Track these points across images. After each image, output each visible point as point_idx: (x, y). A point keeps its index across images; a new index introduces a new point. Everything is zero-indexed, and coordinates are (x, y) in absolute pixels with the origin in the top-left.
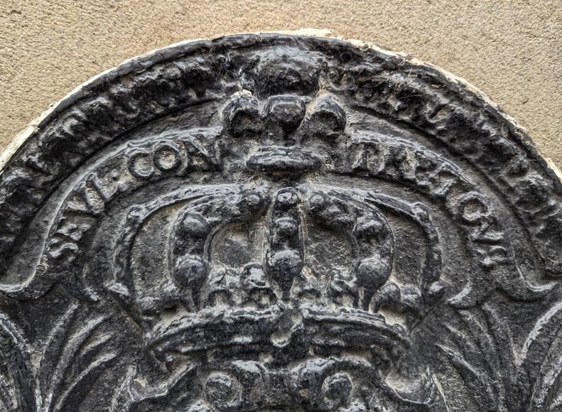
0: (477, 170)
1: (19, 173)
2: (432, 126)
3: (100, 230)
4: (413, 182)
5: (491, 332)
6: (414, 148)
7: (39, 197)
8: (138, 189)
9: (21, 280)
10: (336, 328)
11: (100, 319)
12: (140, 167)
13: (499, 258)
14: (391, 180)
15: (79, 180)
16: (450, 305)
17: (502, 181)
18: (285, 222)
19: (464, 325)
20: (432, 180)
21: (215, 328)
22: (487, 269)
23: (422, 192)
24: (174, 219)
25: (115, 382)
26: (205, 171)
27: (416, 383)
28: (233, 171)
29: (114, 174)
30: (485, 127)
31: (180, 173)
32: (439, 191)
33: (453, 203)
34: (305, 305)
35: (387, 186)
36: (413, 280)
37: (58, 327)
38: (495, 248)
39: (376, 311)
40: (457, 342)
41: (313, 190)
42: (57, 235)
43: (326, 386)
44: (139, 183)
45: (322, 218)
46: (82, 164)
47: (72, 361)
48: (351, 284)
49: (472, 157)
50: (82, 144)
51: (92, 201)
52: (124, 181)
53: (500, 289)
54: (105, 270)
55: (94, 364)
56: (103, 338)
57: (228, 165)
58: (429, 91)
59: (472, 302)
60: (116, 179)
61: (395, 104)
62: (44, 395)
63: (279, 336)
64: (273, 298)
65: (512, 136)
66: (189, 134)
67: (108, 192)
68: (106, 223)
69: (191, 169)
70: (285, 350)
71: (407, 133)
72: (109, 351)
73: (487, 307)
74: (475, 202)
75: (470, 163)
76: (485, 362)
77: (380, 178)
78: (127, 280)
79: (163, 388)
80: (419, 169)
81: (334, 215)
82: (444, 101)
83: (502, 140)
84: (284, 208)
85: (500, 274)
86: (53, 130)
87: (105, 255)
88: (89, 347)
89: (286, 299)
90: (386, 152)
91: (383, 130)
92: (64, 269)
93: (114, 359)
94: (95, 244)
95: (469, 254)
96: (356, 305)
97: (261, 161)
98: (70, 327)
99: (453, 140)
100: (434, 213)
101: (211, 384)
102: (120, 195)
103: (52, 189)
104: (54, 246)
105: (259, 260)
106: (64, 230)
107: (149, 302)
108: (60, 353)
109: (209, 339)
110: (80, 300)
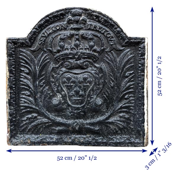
0: (109, 28)
1: (35, 30)
2: (101, 21)
4: (98, 30)
5: (113, 56)
6: (98, 25)
7: (37, 34)
8: (53, 32)
9: (34, 48)
10: (86, 54)
11: (47, 54)
12: (53, 29)
13: (114, 43)
14: (95, 30)
15: (44, 31)
16: (106, 51)
17: (113, 30)
18: (77, 37)
19: (108, 55)
20: (101, 30)
21: (66, 54)
22: (112, 45)
23: (100, 32)
24: (59, 37)
25: (49, 65)
26: (64, 29)
27: (100, 65)
30: (109, 21)
31: (60, 30)
32: (103, 32)
33: (105, 34)
34: (80, 51)
35: (94, 31)
36: (99, 47)
37: (40, 56)
38: (112, 41)
39: (92, 51)
40: (107, 58)
41: (81, 32)
42: (40, 40)
43: (84, 64)
45: (83, 36)
46: (44, 28)
47: (42, 61)
48: (88, 47)
49: (108, 26)
50: (44, 25)
51: (46, 34)
52: (51, 31)
53: (114, 49)
54: (48, 46)
55: (46, 62)
56: (47, 57)
57: (68, 28)
58: (100, 15)
59: (109, 51)
60: (49, 31)
61: (95, 18)
62: (38, 67)
63: (76, 56)
64: (75, 49)
65: (114, 22)
66: (61, 23)
67: (48, 33)
68: (48, 38)
69: (62, 29)
70: (77, 58)
71: (97, 22)
73: (112, 52)
74: (109, 34)
75: (108, 27)
76: (112, 61)
77: (93, 30)
78: (51, 47)
79: (57, 66)
80: (99, 28)
81: (85, 36)
82: (103, 17)
83: (112, 23)
84: (77, 35)
85: (114, 46)
86: (40, 23)
87: (48, 43)
88: (45, 59)
89: (77, 50)
90: (94, 26)
91: (93, 22)
92: (41, 46)
93: (49, 61)
94: (46, 42)
95: (108, 42)
96: (89, 50)
97: (73, 27)
98: (42, 56)
99: (105, 23)
100: (102, 36)
101: (65, 64)
102: (50, 34)
103: (39, 33)
104: (40, 42)
105: (73, 44)
106: (41, 39)
107: (55, 51)
108: (40, 60)
109: (65, 56)
110: (44, 51)
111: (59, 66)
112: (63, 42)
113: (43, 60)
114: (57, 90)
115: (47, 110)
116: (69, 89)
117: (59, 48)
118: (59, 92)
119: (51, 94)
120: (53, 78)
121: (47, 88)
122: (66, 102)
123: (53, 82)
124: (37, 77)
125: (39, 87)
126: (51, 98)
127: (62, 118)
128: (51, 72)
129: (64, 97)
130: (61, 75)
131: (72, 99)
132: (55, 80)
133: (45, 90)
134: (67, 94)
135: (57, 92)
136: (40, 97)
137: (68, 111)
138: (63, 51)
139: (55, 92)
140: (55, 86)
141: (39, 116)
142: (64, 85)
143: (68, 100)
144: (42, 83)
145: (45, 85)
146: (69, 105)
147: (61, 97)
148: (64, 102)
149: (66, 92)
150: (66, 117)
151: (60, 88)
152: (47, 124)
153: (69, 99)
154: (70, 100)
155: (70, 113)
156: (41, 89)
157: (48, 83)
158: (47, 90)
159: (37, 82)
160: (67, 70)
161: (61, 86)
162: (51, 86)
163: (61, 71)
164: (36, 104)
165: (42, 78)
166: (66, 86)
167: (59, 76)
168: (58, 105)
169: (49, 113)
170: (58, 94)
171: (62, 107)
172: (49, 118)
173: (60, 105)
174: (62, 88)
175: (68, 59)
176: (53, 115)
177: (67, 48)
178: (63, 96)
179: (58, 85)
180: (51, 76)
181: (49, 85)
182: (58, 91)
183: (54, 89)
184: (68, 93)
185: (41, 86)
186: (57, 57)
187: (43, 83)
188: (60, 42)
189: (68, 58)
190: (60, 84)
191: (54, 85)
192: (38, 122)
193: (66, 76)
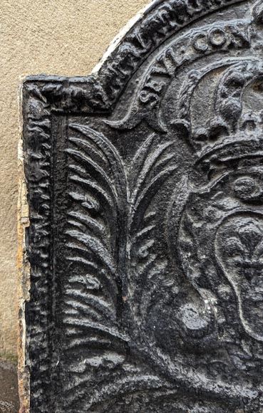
1: (127, 47)
3: (170, 87)
7: (135, 64)
8: (196, 60)
9: (120, 118)
11: (168, 144)
12: (200, 44)
15: (161, 53)
21: (247, 144)
24: (220, 78)
25: (173, 185)
26: (239, 48)
28: (256, 48)
29: (183, 48)
31: (224, 48)
42: (145, 88)
44: (198, 56)
46: (162, 44)
47: (151, 169)
50: (165, 29)
51: (168, 66)
52: (189, 54)
54: (172, 113)
55: (163, 172)
56: (169, 156)
57: (253, 45)
60: (183, 52)
62: (131, 191)
66: (234, 22)
67: (179, 60)
68: (174, 83)
69: (232, 46)
72: (171, 165)
78: (187, 117)
79: (204, 189)
86: (150, 17)
87: (172, 103)
88: (161, 162)
92: (148, 110)
93: (175, 169)
94: (166, 96)
98: (150, 149)
102: (186, 63)
103: (142, 60)
104: (144, 95)
106: (150, 85)
107: (202, 131)
108: (143, 164)
109: (242, 151)
110: (156, 131)
111: (214, 190)
112: (237, 95)
113: (154, 164)
114: (199, 279)
115: (157, 345)
116: (249, 278)
117: (219, 120)
118: (208, 287)
119: (176, 290)
120: (190, 234)
121: (162, 266)
122: (232, 322)
123: (187, 248)
124: (129, 225)
125: (134, 264)
126: (174, 302)
127: (209, 374)
128: (183, 210)
129: (226, 304)
130: (219, 222)
131: (256, 315)
132: (194, 241)
133: (154, 277)
134: (238, 293)
135: (201, 286)
136: (137, 299)
137: (238, 356)
138: (234, 130)
139: (194, 284)
140: (193, 264)
141: (130, 362)
142: (230, 260)
143: (241, 316)
144: (144, 248)
145: (154, 257)
146: (243, 335)
147: (215, 305)
148: (226, 323)
149: (236, 288)
150: (224, 371)
151: (211, 272)
152: (158, 394)
153: (244, 314)
154: (247, 316)
155: (244, 364)
156: (142, 269)
157: (167, 250)
158: (161, 274)
159: (129, 246)
160: (245, 208)
161: (216, 264)
162: (179, 262)
163: (221, 208)
164: (121, 324)
165: (145, 230)
166: (238, 264)
167: (210, 226)
168: (204, 332)
169: (164, 357)
170: (202, 291)
171: (217, 339)
172: (165, 375)
173: (212, 332)
174: (220, 273)
175: (254, 165)
176: (180, 364)
177: (253, 121)
178: (225, 301)
179: (207, 260)
180: (182, 226)
181: (168, 259)
182: (204, 282)
183: (191, 272)
184: (244, 291)
185: (142, 260)
186: (207, 156)
187: (149, 249)
188: (224, 96)
189: (251, 161)
190: (214, 258)
191: (191, 257)
192: (128, 383)
193: (242, 226)
